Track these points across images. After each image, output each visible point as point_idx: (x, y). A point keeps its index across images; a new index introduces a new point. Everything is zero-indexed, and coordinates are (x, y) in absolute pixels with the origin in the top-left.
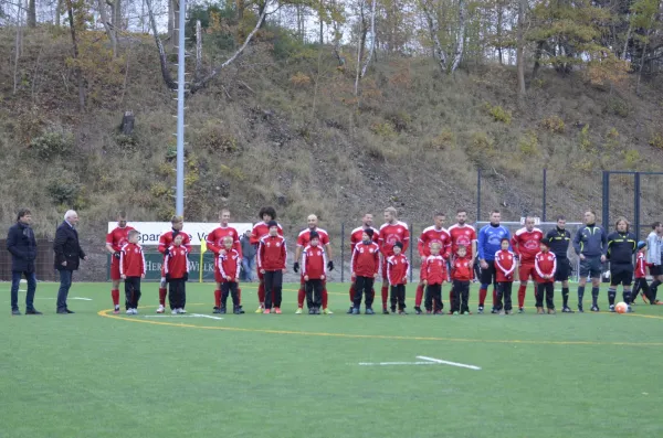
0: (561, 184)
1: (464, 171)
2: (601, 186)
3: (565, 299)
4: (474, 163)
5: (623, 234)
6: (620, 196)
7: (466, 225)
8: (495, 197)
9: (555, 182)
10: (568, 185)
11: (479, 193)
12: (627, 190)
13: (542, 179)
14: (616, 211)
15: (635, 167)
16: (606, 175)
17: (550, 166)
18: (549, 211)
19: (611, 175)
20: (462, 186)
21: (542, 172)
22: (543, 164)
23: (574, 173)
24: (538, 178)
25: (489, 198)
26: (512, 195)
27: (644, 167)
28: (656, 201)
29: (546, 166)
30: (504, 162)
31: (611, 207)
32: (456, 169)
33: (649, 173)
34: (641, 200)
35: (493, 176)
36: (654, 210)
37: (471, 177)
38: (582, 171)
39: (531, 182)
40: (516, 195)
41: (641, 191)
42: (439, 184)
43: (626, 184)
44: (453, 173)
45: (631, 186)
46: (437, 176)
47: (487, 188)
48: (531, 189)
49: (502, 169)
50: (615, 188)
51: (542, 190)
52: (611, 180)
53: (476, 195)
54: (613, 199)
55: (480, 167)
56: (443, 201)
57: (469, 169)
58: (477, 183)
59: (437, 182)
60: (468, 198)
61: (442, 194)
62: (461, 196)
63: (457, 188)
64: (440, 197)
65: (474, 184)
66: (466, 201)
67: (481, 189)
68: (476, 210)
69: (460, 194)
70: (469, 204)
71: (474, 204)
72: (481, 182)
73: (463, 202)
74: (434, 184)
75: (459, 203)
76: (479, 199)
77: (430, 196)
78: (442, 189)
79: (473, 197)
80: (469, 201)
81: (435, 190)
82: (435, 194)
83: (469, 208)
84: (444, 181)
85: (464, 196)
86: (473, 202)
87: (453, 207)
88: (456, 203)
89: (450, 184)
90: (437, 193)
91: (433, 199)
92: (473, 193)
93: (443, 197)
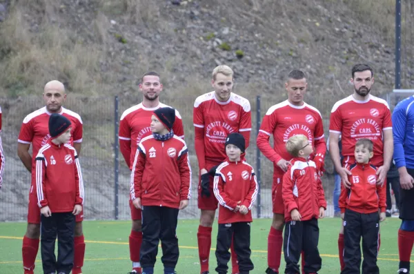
7: (371, 97)
11: (398, 31)
20: (362, 16)
42: (315, 13)
53: (392, 34)
56: (321, 46)
58: (394, 8)
59: (310, 9)
60: (374, 41)
61: (320, 33)
62: (361, 36)
63: (351, 21)
64: (316, 40)
65: (389, 12)
66: (371, 47)
67: (403, 22)
68: (393, 65)
69: (359, 34)
70: (377, 55)
71: (388, 52)
72: (403, 7)
73: (364, 50)
74: (305, 13)
75: (355, 53)
76: (398, 43)
77: (295, 38)
78: (321, 24)
79: (385, 40)
80: (377, 47)
81: (305, 25)
82: (306, 32)
83: (377, 61)
84: (325, 6)
85: (367, 37)
86: (387, 49)
87: (343, 61)
88: (350, 51)
89: (336, 13)
90: (311, 30)
91: (301, 45)
92: (385, 31)
93: (323, 39)
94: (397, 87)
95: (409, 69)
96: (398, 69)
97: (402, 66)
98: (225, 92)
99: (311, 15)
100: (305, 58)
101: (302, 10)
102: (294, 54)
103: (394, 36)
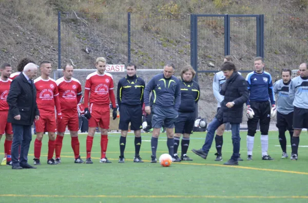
0: (146, 29)
1: (43, 15)
2: (189, 30)
3: (138, 149)
4: (53, 7)
5: (188, 83)
6: (209, 41)
8: (76, 44)
9: (139, 27)
10: (154, 29)
11: (59, 39)
12: (216, 34)
13: (126, 23)
14: (205, 57)
15: (223, 9)
16: (194, 19)
17: (134, 10)
18: (134, 58)
19: (199, 19)
20: (41, 32)
21: (126, 16)
22: (128, 8)
23: (160, 17)
24: (122, 22)
25: (70, 44)
26: (95, 41)
27: (234, 10)
28: (248, 45)
29: (130, 9)
30: (85, 6)
31: (200, 52)
32: (34, 13)
33: (239, 16)
34: (232, 44)
35: (75, 21)
36: (245, 54)
37: (50, 22)
38: (169, 14)
39: (115, 27)
40: (99, 40)
41: (231, 34)
42: (16, 29)
43: (215, 28)
44: (31, 17)
45: (220, 30)
46: (13, 21)
47: (68, 34)
48: (116, 34)
49: (83, 14)
50: (204, 32)
51: (126, 35)
52: (199, 24)
53: (56, 41)
54: (201, 43)
55: (60, 12)
56: (20, 47)
57: (48, 13)
58: (57, 28)
59: (14, 28)
60: (47, 45)
61: (19, 40)
62: (40, 42)
63: (35, 34)
64: (17, 44)
65: (55, 30)
66: (46, 47)
67: (62, 35)
68: (57, 57)
69: (39, 40)
70: (49, 51)
71: (54, 50)
72: (62, 27)
73: (42, 48)
74: (11, 30)
75: (38, 50)
76: (59, 45)
77: (6, 42)
78: (20, 35)
79: (53, 43)
80: (49, 47)
81: (11, 36)
82: (12, 40)
83: (49, 55)
84: (21, 26)
85: (43, 42)
86: (53, 48)
87: (32, 54)
88: (35, 49)
89: (27, 29)
90: (14, 38)
91: (9, 46)
92: (53, 39)
93: (21, 43)
94: (59, 68)
95: (65, 58)
96: (59, 58)
97: (62, 57)
98: (103, 70)
99: (14, 30)
100: (12, 53)
101: (9, 28)
102: (5, 51)
103: (57, 42)
